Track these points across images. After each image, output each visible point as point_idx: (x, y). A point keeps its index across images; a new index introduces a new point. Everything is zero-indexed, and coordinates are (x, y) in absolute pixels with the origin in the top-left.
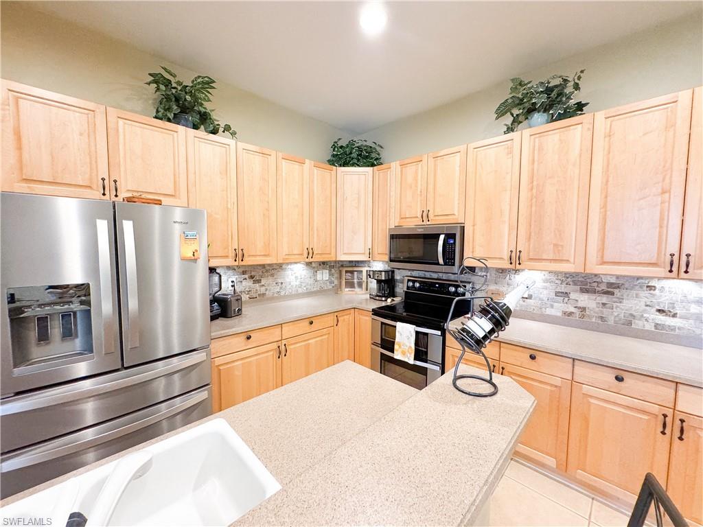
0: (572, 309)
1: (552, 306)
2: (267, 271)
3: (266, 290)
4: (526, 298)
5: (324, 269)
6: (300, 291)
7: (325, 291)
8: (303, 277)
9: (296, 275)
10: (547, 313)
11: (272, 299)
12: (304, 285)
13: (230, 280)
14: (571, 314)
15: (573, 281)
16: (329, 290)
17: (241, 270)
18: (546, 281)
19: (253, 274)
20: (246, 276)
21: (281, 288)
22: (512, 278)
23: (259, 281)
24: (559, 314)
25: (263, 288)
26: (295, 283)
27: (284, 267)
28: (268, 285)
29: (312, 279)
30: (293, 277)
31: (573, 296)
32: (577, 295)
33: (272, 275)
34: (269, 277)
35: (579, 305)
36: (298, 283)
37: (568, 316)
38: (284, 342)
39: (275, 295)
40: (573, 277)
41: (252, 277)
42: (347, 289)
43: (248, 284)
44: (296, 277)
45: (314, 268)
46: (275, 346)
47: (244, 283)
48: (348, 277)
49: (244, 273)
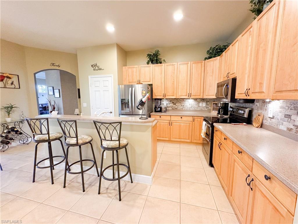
0: (292, 127)
1: (282, 124)
2: (178, 101)
3: (178, 107)
4: (272, 118)
5: (203, 102)
6: (191, 109)
7: (203, 111)
8: (193, 104)
9: (190, 103)
10: (280, 128)
11: (180, 110)
12: (193, 107)
13: (167, 103)
14: (290, 130)
15: (294, 107)
16: (205, 111)
17: (170, 100)
18: (281, 107)
19: (173, 102)
20: (171, 102)
21: (183, 107)
22: (267, 106)
23: (175, 104)
24: (285, 129)
25: (176, 107)
26: (189, 106)
27: (185, 100)
28: (179, 106)
29: (197, 106)
30: (188, 104)
31: (293, 117)
32: (295, 117)
33: (180, 103)
34: (179, 103)
35: (295, 124)
36: (190, 106)
37: (290, 131)
38: (171, 121)
39: (181, 109)
40: (295, 104)
41: (173, 103)
42: (213, 111)
43: (172, 105)
44: (190, 104)
45: (198, 101)
46: (168, 121)
47: (170, 104)
48: (214, 106)
49: (171, 101)
